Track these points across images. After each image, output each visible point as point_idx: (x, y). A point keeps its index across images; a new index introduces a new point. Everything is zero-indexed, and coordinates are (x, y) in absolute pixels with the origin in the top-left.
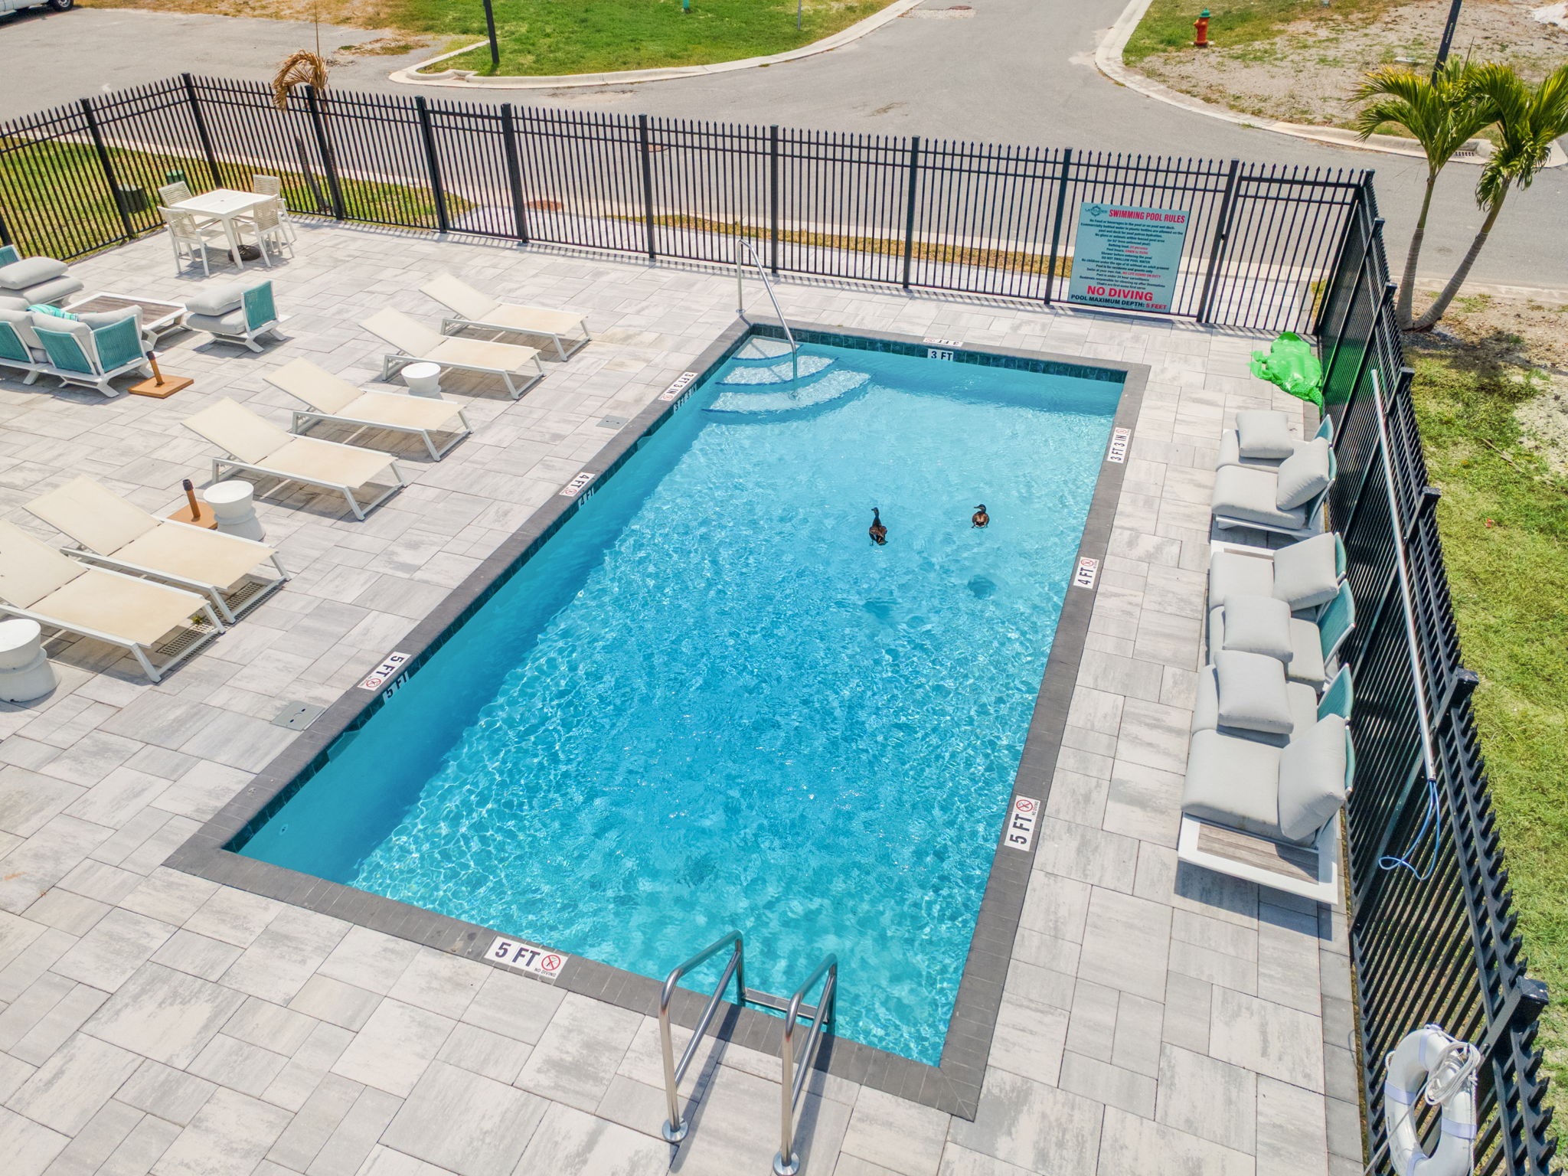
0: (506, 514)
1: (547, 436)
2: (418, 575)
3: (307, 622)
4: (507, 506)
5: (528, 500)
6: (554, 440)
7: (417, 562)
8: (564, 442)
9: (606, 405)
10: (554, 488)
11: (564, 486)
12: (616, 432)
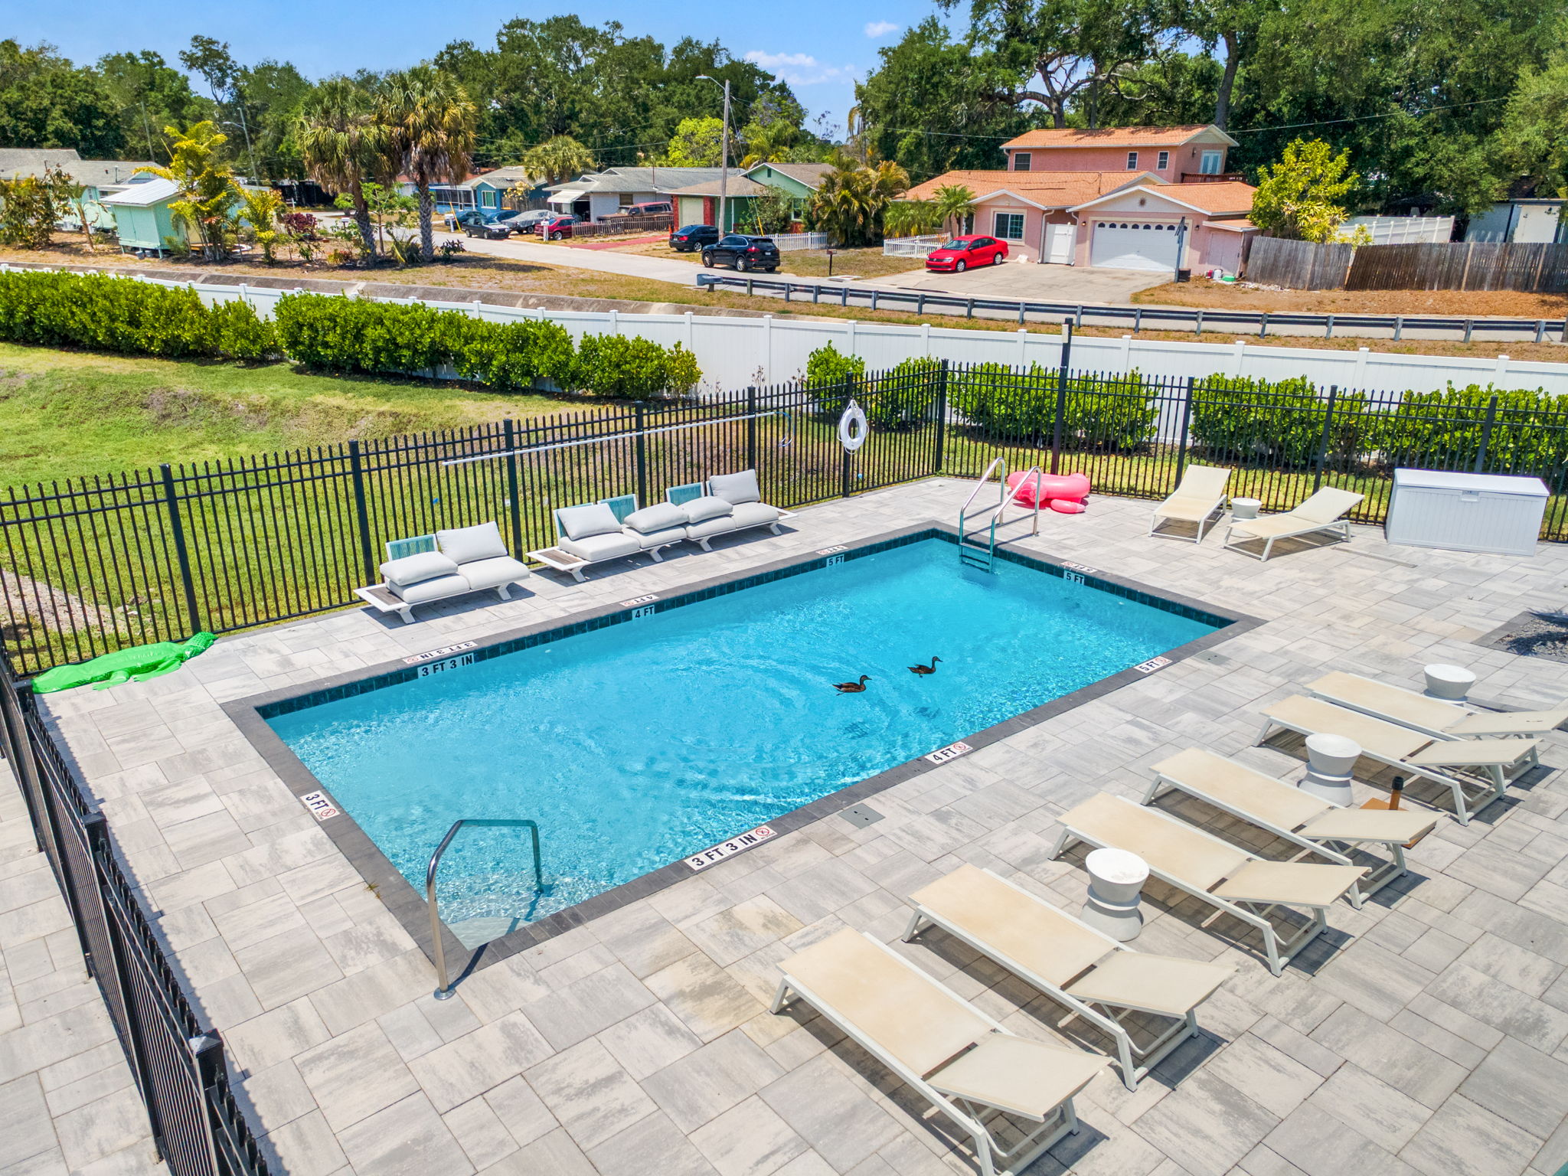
0: (1035, 745)
1: (953, 821)
2: (1129, 717)
3: (1225, 709)
4: (1032, 752)
5: (1008, 752)
6: (948, 813)
7: (1129, 727)
8: (937, 806)
9: (852, 845)
10: (976, 757)
11: (963, 755)
12: (867, 801)
